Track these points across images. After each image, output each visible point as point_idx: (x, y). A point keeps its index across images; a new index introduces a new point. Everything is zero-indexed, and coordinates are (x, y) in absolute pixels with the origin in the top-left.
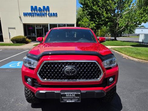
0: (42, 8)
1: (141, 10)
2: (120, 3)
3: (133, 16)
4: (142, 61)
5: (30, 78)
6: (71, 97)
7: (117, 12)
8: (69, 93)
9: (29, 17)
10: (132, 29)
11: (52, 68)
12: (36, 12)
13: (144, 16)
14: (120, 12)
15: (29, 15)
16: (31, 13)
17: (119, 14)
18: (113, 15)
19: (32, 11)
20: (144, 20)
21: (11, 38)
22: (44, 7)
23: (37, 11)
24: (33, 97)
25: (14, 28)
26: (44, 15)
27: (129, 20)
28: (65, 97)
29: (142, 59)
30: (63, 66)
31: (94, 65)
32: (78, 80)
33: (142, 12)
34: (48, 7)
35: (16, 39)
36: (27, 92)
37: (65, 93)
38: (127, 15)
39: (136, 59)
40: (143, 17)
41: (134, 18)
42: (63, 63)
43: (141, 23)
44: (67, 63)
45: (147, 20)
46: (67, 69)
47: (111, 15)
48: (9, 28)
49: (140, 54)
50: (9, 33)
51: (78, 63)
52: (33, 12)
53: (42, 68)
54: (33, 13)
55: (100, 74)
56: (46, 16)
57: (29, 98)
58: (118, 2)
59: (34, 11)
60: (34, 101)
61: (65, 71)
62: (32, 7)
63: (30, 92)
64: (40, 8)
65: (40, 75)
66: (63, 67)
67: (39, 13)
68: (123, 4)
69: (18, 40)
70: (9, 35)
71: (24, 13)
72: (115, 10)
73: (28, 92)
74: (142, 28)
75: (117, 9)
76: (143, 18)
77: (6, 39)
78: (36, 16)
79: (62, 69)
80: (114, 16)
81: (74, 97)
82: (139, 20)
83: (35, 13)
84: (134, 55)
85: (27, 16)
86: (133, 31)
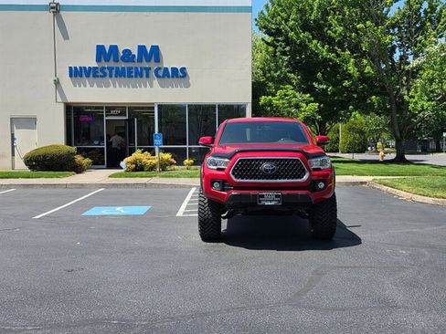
0: (135, 52)
6: (270, 199)
8: (268, 193)
11: (249, 165)
12: (113, 65)
15: (87, 76)
16: (95, 68)
22: (142, 49)
23: (118, 61)
25: (33, 120)
26: (139, 74)
28: (264, 199)
30: (261, 163)
31: (297, 163)
34: (155, 49)
35: (45, 156)
37: (264, 194)
42: (261, 160)
44: (265, 160)
48: (14, 120)
50: (13, 135)
51: (278, 160)
52: (104, 65)
53: (236, 166)
54: (103, 69)
55: (305, 173)
56: (147, 76)
59: (107, 60)
61: (263, 168)
62: (100, 49)
64: (127, 52)
65: (233, 174)
67: (123, 68)
70: (13, 143)
71: (70, 68)
78: (111, 76)
79: (259, 167)
81: (274, 198)
83: (111, 69)
85: (81, 76)
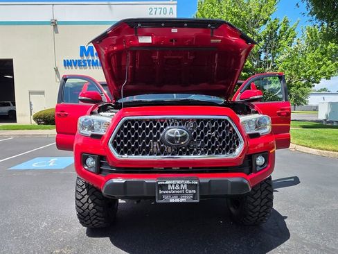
1: (316, 52)
2: (271, 38)
3: (299, 64)
4: (328, 154)
5: (93, 155)
6: (178, 192)
7: (265, 58)
8: (174, 182)
9: (76, 68)
10: (300, 96)
11: (140, 130)
12: (90, 58)
13: (324, 63)
14: (271, 58)
15: (75, 65)
16: (80, 61)
17: (269, 62)
18: (255, 63)
19: (82, 55)
20: (325, 73)
21: (33, 114)
23: (92, 55)
24: (93, 208)
25: (42, 93)
27: (293, 73)
28: (167, 192)
29: (327, 150)
30: (162, 126)
31: (224, 126)
32: (192, 157)
33: (320, 56)
35: (44, 116)
36: (79, 197)
37: (167, 182)
38: (287, 63)
39: (314, 150)
40: (321, 66)
41: (301, 68)
42: (162, 121)
43: (320, 79)
45: (331, 73)
46: (170, 133)
47: (253, 64)
48: (31, 93)
49: (322, 139)
50: (30, 103)
52: (85, 58)
53: (119, 132)
54: (84, 61)
55: (238, 144)
57: (84, 211)
58: (265, 38)
59: (87, 55)
60: (95, 219)
61: (166, 136)
62: (82, 48)
63: (87, 197)
65: (114, 145)
66: (162, 129)
67: (97, 60)
68: (277, 41)
69: (49, 117)
70: (31, 107)
71: (64, 61)
72: (261, 53)
73: (83, 197)
74: (324, 92)
75: (266, 51)
76: (322, 68)
77: (22, 115)
78: (89, 65)
79: (158, 134)
80: (260, 65)
81: (185, 190)
82: (313, 73)
83: (89, 61)
84: (309, 143)
85: (71, 66)
86: (302, 100)
